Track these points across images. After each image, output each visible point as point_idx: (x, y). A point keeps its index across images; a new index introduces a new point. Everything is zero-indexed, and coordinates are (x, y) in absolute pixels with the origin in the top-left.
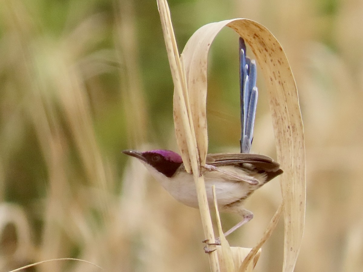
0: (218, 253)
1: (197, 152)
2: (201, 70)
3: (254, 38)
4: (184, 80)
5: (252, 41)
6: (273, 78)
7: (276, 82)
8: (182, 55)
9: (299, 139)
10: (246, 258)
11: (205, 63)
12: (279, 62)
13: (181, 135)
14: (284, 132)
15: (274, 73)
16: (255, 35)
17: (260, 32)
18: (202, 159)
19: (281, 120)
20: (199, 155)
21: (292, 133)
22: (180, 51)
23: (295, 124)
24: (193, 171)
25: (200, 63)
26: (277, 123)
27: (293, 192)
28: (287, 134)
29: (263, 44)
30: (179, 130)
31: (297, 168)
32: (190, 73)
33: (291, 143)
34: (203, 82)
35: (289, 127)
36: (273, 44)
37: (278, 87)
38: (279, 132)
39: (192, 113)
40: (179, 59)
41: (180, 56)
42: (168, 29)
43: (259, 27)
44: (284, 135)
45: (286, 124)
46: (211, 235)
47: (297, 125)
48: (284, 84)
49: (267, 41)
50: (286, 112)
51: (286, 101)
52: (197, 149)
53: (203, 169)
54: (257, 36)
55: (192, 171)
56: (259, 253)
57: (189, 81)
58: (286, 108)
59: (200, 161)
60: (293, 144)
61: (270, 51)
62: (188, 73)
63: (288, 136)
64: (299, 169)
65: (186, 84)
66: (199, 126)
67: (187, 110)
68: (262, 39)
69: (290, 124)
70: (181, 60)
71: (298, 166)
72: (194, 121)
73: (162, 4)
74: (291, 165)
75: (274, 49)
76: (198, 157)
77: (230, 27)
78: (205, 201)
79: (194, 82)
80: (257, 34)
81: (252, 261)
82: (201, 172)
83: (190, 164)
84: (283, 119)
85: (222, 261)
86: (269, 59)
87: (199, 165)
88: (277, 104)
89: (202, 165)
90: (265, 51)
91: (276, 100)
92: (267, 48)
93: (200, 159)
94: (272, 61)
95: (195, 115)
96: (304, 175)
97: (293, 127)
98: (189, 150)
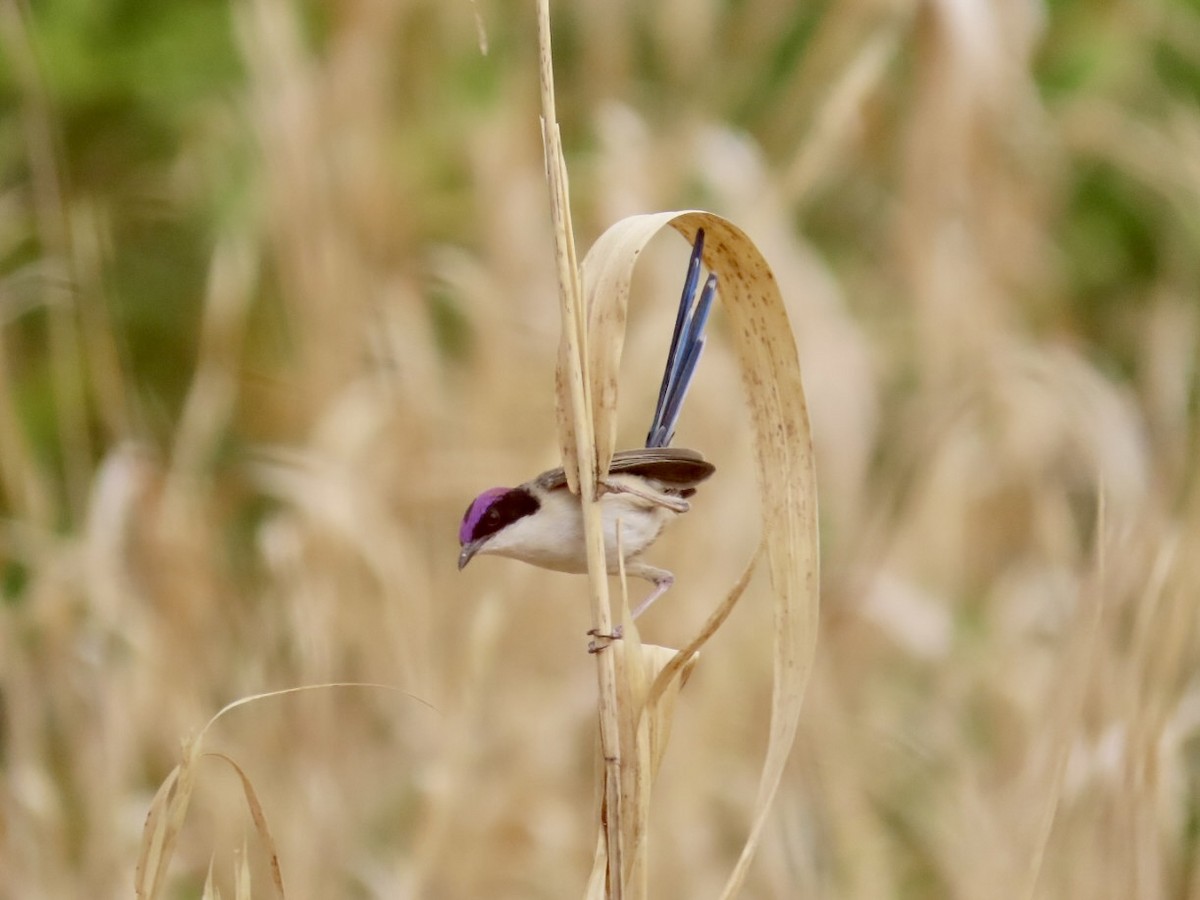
0: (615, 653)
1: (594, 455)
2: (617, 298)
3: (719, 251)
4: (583, 314)
5: (713, 258)
6: (751, 331)
7: (756, 339)
8: (584, 264)
9: (802, 450)
10: (669, 663)
11: (626, 285)
12: (764, 299)
13: (566, 419)
14: (771, 435)
15: (752, 320)
16: (721, 245)
17: (732, 241)
18: (601, 468)
19: (764, 413)
20: (598, 460)
21: (788, 438)
22: (580, 259)
23: (793, 422)
24: (583, 490)
25: (617, 284)
26: (756, 418)
27: (792, 553)
28: (777, 441)
29: (734, 264)
30: (563, 410)
31: (798, 506)
32: (594, 304)
33: (785, 458)
34: (619, 321)
35: (780, 427)
36: (754, 265)
37: (760, 350)
38: (761, 436)
39: (591, 379)
40: (577, 273)
41: (579, 266)
42: (562, 212)
43: (730, 230)
44: (771, 440)
45: (775, 420)
46: (604, 616)
47: (798, 423)
48: (772, 343)
49: (743, 258)
50: (774, 396)
51: (776, 376)
52: (593, 450)
53: (601, 488)
54: (725, 249)
55: (579, 489)
56: (695, 660)
57: (592, 318)
58: (774, 389)
59: (598, 471)
60: (788, 460)
61: (747, 279)
62: (591, 301)
63: (779, 445)
64: (804, 508)
65: (585, 320)
66: (601, 404)
67: (583, 373)
68: (735, 254)
69: (782, 419)
70: (581, 274)
71: (801, 504)
72: (592, 394)
73: (555, 163)
74: (787, 501)
75: (756, 276)
76: (595, 465)
77: (674, 226)
78: (599, 548)
79: (600, 320)
80: (725, 244)
81: (679, 674)
82: (596, 492)
83: (578, 477)
84: (770, 411)
85: (621, 668)
86: (743, 292)
87: (595, 479)
88: (757, 382)
89: (602, 479)
90: (737, 279)
91: (754, 374)
92: (743, 274)
93: (598, 468)
94: (749, 297)
95: (596, 383)
96: (813, 520)
97: (790, 427)
98: (579, 449)
